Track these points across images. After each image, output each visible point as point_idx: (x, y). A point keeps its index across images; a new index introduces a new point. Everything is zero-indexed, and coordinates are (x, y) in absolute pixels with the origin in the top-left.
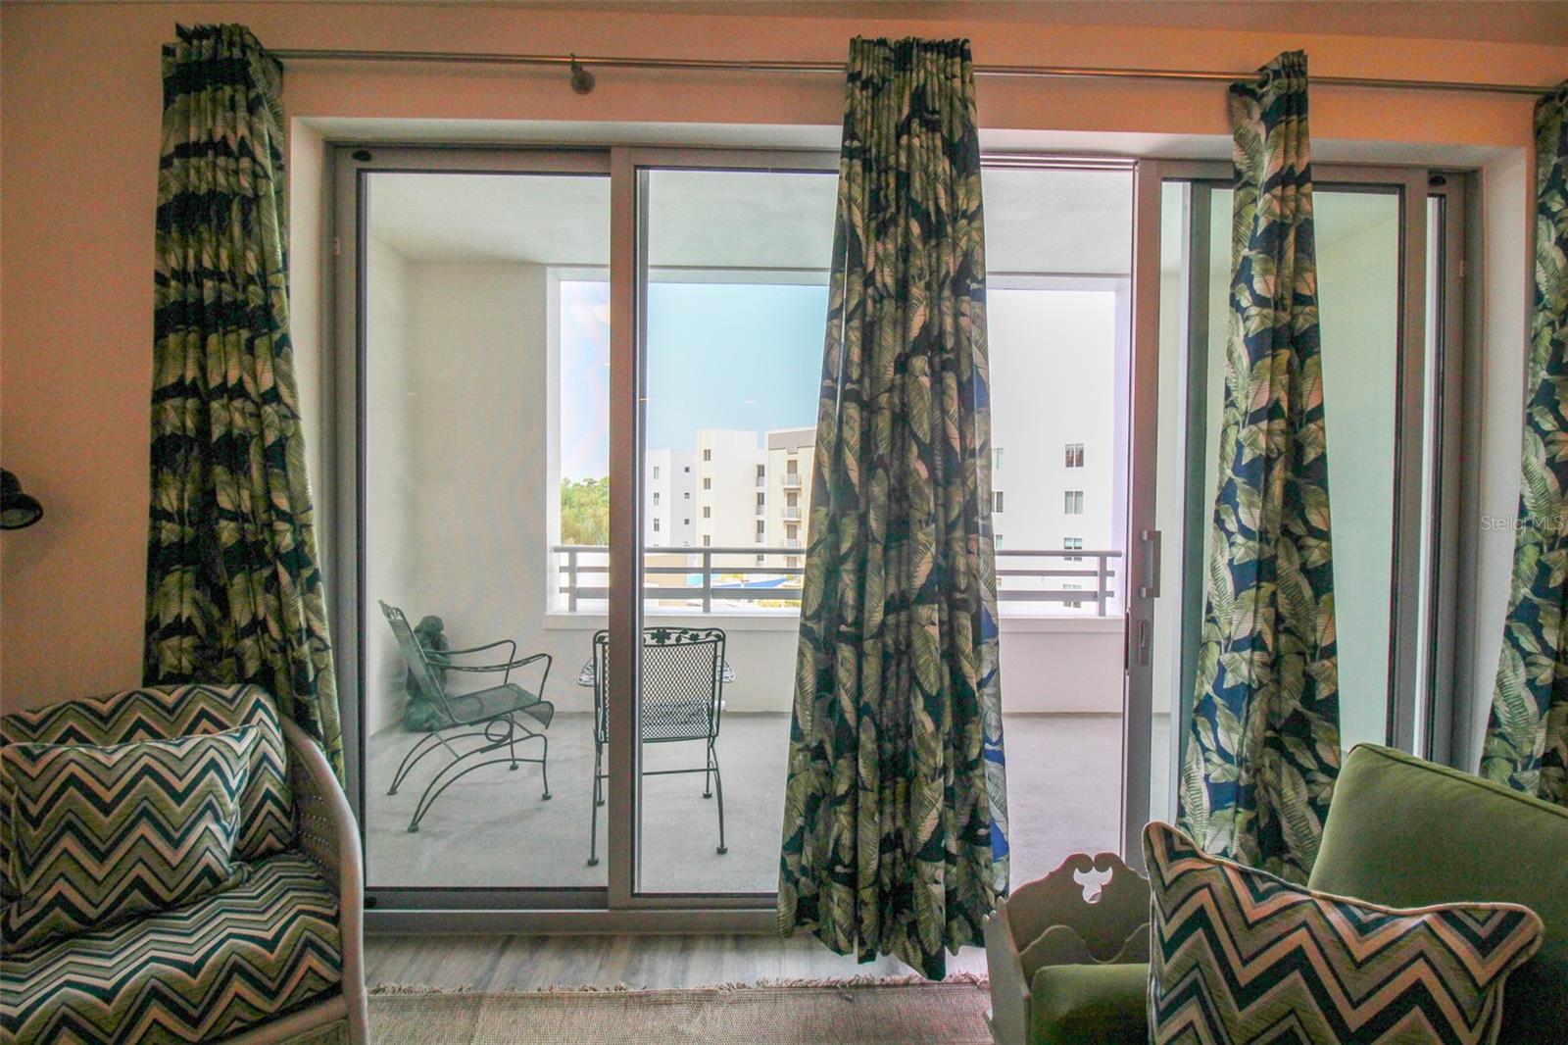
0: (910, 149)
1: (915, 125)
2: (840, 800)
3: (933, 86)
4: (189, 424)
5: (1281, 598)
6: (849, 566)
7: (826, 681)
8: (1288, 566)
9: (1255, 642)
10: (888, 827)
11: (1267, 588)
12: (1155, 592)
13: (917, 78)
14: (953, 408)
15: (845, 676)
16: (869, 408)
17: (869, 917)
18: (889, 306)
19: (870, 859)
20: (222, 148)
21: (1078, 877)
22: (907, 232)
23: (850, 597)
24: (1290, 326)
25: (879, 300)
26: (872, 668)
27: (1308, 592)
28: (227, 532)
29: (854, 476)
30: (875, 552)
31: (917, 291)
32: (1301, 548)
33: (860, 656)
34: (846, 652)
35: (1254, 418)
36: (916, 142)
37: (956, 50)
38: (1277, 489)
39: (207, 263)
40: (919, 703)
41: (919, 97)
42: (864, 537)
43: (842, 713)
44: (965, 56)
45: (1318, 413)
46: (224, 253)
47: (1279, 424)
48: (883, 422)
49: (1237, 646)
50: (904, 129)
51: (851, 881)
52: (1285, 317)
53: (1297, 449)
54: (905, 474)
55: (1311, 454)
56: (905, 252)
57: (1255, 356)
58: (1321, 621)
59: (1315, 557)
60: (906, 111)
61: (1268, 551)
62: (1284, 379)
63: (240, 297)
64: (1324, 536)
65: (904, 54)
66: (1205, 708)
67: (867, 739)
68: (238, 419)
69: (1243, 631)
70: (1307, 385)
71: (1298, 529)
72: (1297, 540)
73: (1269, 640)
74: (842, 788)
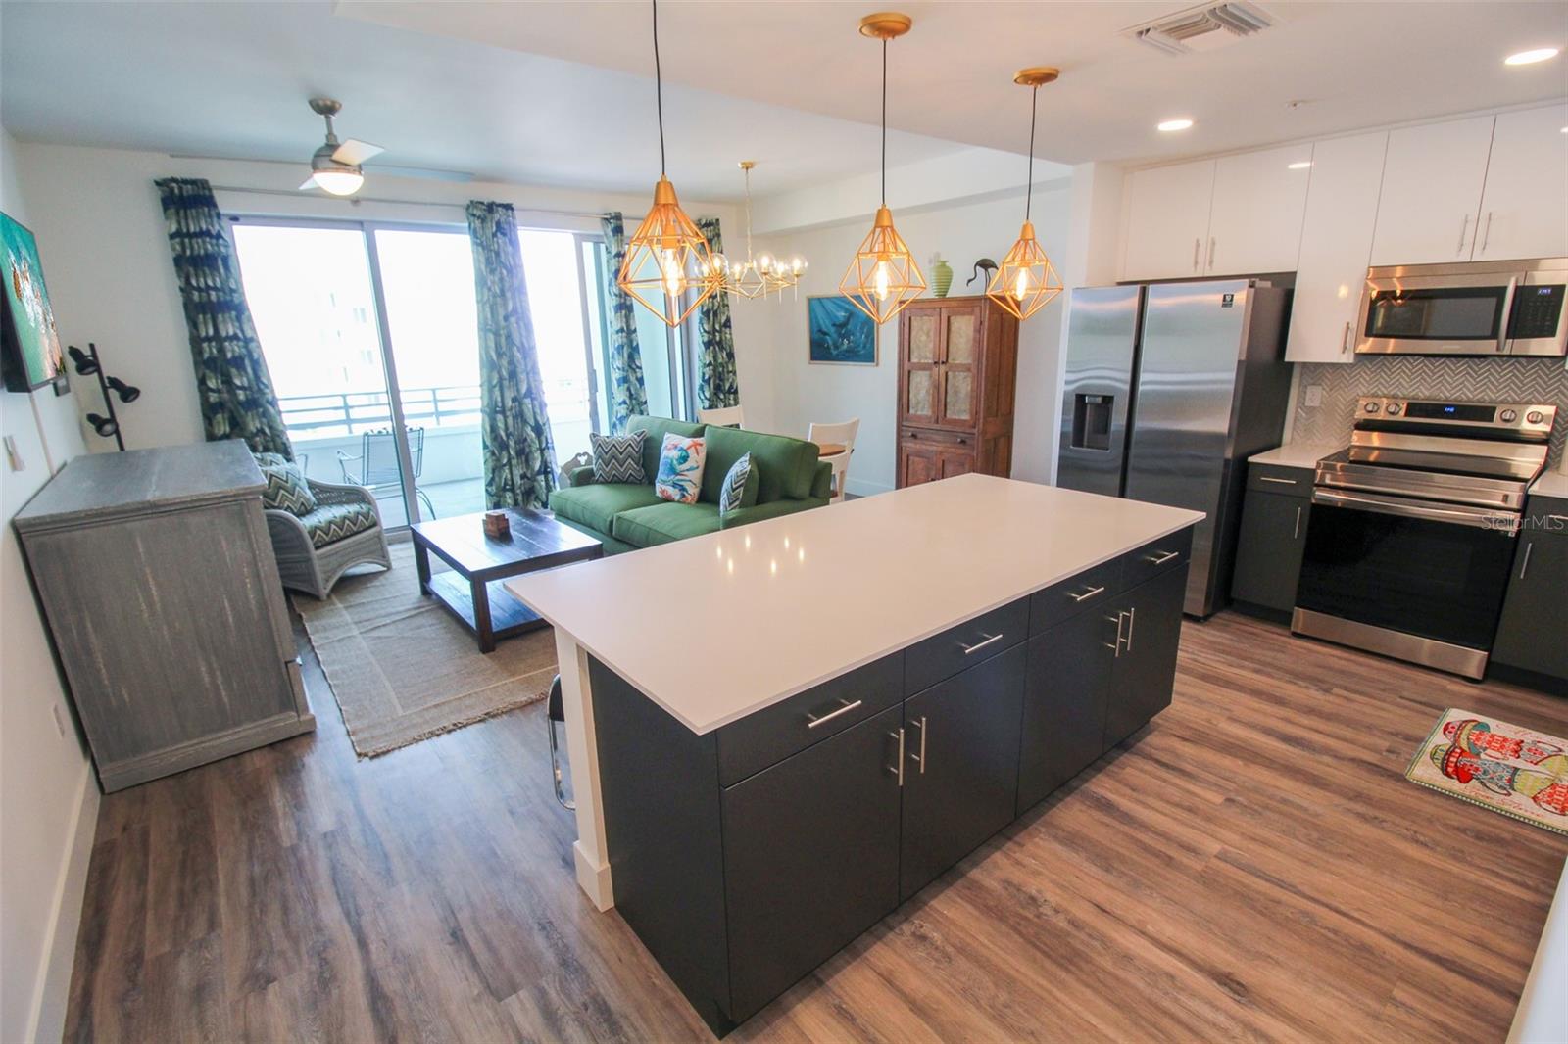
0: (498, 242)
1: (499, 234)
2: (505, 465)
3: (502, 220)
4: (214, 351)
5: (632, 389)
6: (497, 388)
7: (493, 429)
8: (632, 379)
9: (625, 402)
10: (522, 472)
11: (626, 385)
12: (596, 390)
13: (497, 217)
14: (524, 333)
15: (501, 425)
16: (497, 334)
17: (520, 498)
18: (498, 299)
19: (518, 481)
20: (208, 233)
21: (579, 459)
22: (501, 273)
23: (499, 399)
24: (625, 303)
25: (494, 296)
26: (510, 421)
27: (638, 386)
28: (241, 395)
29: (495, 358)
30: (506, 383)
31: (508, 294)
32: (636, 372)
33: (505, 417)
34: (500, 417)
35: (618, 332)
36: (500, 241)
37: (508, 207)
38: (626, 355)
39: (210, 283)
40: (529, 430)
41: (498, 224)
42: (501, 379)
43: (501, 437)
44: (512, 209)
45: (635, 331)
46: (217, 279)
47: (624, 334)
48: (503, 340)
49: (620, 404)
50: (494, 235)
51: (512, 490)
52: (623, 300)
53: (631, 341)
54: (512, 356)
55: (635, 344)
56: (501, 280)
57: (616, 313)
58: (642, 394)
59: (639, 375)
60: (494, 229)
61: (625, 374)
62: (624, 320)
63: (229, 298)
64: (640, 368)
65: (491, 207)
66: (615, 426)
67: (512, 443)
68: (236, 348)
69: (621, 400)
70: (632, 322)
71: (634, 367)
72: (634, 370)
73: (628, 401)
74: (505, 461)
